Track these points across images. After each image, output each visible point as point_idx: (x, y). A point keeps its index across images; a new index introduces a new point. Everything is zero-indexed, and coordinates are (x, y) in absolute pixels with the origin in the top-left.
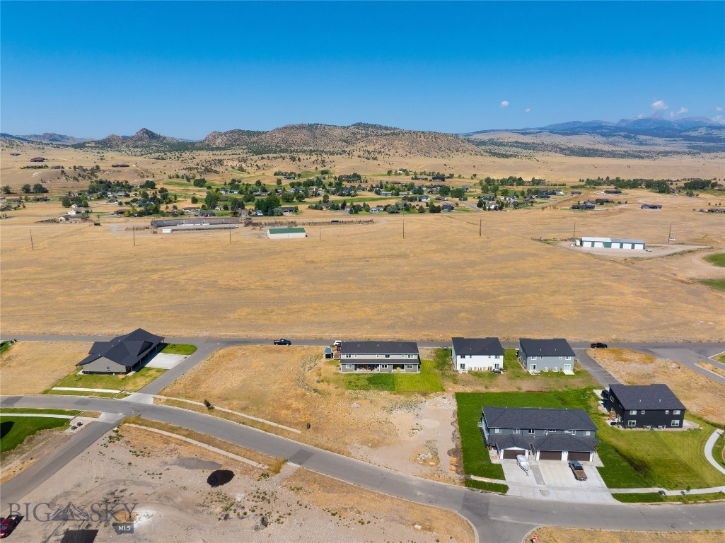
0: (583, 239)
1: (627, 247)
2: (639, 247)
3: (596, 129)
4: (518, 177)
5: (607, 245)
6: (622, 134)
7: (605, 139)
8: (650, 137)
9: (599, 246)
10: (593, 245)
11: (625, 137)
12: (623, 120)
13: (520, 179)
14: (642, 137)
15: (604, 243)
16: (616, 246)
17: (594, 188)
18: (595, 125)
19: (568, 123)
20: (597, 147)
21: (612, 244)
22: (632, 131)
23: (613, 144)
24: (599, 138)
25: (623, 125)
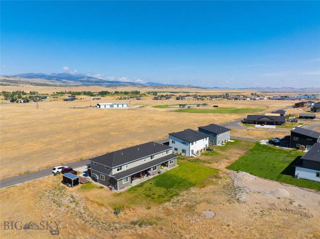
0: (100, 104)
1: (120, 106)
2: (125, 106)
3: (42, 76)
4: (22, 91)
5: (112, 106)
6: (55, 78)
7: (48, 80)
8: (66, 80)
9: (108, 107)
10: (105, 107)
11: (57, 80)
12: (53, 74)
13: (23, 92)
14: (64, 80)
15: (110, 105)
16: (115, 106)
17: (62, 95)
18: (41, 75)
19: (27, 74)
20: (47, 83)
21: (114, 105)
22: (59, 78)
23: (52, 82)
24: (45, 80)
25: (53, 75)
